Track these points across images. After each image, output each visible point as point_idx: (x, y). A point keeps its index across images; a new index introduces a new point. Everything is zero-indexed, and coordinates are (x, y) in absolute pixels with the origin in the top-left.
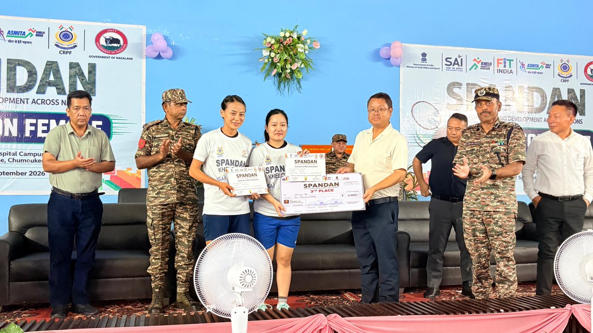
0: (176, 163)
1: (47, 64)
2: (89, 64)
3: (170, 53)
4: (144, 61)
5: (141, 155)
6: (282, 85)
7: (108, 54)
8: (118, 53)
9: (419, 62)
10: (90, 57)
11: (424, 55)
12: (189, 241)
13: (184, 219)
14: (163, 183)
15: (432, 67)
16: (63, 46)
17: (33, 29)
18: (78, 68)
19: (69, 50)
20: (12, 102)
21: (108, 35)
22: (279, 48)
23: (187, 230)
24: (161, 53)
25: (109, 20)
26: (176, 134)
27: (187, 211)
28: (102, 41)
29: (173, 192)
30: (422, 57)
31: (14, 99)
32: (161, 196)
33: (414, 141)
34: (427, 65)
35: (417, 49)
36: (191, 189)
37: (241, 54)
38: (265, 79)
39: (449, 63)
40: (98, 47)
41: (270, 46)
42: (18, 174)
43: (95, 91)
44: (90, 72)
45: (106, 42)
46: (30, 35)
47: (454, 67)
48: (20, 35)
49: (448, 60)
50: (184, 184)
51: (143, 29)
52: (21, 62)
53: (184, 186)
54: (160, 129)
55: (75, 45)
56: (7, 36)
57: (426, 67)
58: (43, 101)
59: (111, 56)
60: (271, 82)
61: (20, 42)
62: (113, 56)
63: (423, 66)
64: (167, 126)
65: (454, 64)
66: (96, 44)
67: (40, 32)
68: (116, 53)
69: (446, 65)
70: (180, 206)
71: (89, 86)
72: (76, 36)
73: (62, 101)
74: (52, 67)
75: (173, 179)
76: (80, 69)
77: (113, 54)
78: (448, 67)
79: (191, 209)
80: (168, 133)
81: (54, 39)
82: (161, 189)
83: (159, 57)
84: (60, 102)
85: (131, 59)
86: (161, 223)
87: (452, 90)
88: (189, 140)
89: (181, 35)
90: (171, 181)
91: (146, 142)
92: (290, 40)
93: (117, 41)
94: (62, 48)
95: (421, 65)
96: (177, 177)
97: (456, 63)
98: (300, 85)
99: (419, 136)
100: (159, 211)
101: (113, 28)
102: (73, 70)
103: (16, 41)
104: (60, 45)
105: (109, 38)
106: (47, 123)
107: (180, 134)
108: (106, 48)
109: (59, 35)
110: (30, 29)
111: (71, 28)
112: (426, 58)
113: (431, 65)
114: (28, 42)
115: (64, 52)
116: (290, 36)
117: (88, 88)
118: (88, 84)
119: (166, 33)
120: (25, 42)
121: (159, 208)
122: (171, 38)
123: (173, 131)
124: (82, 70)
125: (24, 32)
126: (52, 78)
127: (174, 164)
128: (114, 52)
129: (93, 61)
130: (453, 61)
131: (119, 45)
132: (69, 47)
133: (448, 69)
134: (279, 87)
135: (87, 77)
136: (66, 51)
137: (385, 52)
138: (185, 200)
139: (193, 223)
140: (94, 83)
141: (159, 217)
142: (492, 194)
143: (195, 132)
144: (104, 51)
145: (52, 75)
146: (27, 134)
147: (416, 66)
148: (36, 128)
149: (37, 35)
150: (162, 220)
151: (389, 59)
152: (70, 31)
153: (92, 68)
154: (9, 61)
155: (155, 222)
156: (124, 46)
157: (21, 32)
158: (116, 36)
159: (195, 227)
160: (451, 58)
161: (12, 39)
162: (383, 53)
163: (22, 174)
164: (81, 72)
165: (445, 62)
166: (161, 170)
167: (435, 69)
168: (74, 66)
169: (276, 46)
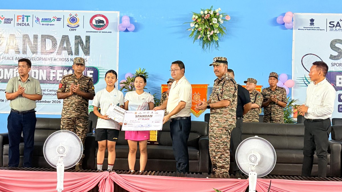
0: (76, 97)
1: (62, 37)
2: (86, 36)
3: (133, 28)
4: (118, 33)
5: (60, 92)
6: (205, 45)
7: (97, 30)
8: (103, 29)
9: (308, 25)
10: (87, 32)
11: (312, 20)
12: (82, 138)
13: (80, 127)
14: (69, 107)
15: (318, 29)
16: (71, 26)
17: (55, 16)
18: (79, 39)
19: (75, 29)
20: (43, 60)
21: (97, 18)
22: (201, 21)
23: (81, 132)
24: (128, 28)
25: (98, 9)
26: (78, 81)
27: (81, 122)
28: (94, 22)
29: (74, 112)
30: (310, 22)
31: (45, 58)
32: (67, 113)
33: (304, 83)
34: (314, 28)
35: (306, 16)
36: (84, 111)
37: (178, 26)
38: (194, 42)
39: (333, 26)
40: (91, 26)
41: (195, 20)
42: (46, 102)
43: (89, 52)
44: (86, 41)
45: (96, 22)
46: (54, 20)
47: (336, 28)
48: (48, 21)
49: (331, 23)
50: (80, 108)
51: (118, 14)
52: (48, 36)
53: (80, 109)
54: (70, 79)
55: (78, 25)
56: (41, 22)
57: (314, 29)
58: (60, 59)
59: (99, 31)
60: (198, 44)
61: (48, 25)
62: (100, 31)
63: (311, 29)
64: (74, 77)
65: (337, 26)
66: (90, 24)
67: (59, 18)
68: (102, 29)
69: (330, 27)
70: (78, 120)
71: (86, 50)
72: (79, 20)
73: (71, 59)
74: (65, 38)
75: (74, 105)
76: (81, 40)
77: (100, 30)
78: (332, 28)
79: (83, 121)
80: (74, 81)
81: (67, 22)
82: (68, 110)
83: (127, 31)
84: (69, 59)
85: (111, 32)
86: (67, 128)
87: (335, 45)
88: (84, 85)
89: (141, 16)
90: (73, 106)
91: (63, 85)
92: (208, 16)
93: (103, 22)
94: (71, 27)
95: (310, 28)
96: (76, 104)
97: (338, 25)
98: (218, 45)
99: (307, 79)
100: (66, 121)
101: (100, 14)
102: (77, 41)
103: (46, 25)
104: (70, 25)
105: (97, 20)
106: (62, 72)
107: (80, 82)
108: (96, 26)
109: (69, 20)
110: (54, 17)
111: (76, 15)
112: (314, 22)
113: (318, 28)
114: (52, 25)
115: (72, 30)
116: (208, 13)
117: (86, 51)
118: (86, 48)
119: (132, 15)
120: (51, 25)
121: (66, 120)
122: (135, 18)
123: (77, 80)
124: (82, 40)
125: (50, 19)
126: (65, 45)
127: (75, 97)
128: (101, 29)
129: (88, 34)
130: (335, 24)
131: (103, 24)
132: (75, 26)
133: (331, 30)
134: (203, 47)
135: (85, 45)
136: (73, 29)
137: (280, 20)
138: (80, 117)
139: (85, 129)
140: (89, 47)
141: (66, 125)
142: (214, 117)
143: (89, 81)
144: (95, 28)
145: (65, 43)
146: (51, 79)
147: (306, 28)
148: (56, 75)
149: (57, 20)
150: (68, 126)
151: (284, 24)
152: (75, 17)
153: (88, 38)
154: (42, 36)
155: (64, 127)
156: (107, 25)
157: (49, 19)
158: (102, 19)
159: (85, 131)
160: (334, 22)
161: (44, 23)
162: (279, 20)
163: (48, 102)
164: (81, 41)
165: (329, 25)
166: (69, 100)
167: (321, 30)
168: (77, 38)
169: (199, 20)
